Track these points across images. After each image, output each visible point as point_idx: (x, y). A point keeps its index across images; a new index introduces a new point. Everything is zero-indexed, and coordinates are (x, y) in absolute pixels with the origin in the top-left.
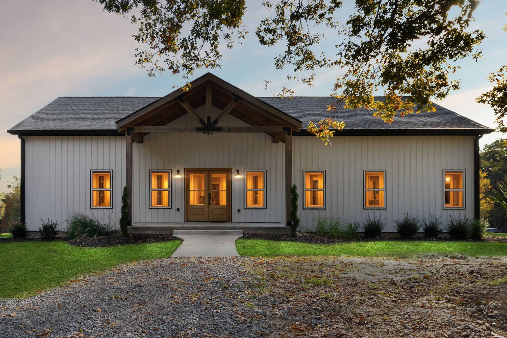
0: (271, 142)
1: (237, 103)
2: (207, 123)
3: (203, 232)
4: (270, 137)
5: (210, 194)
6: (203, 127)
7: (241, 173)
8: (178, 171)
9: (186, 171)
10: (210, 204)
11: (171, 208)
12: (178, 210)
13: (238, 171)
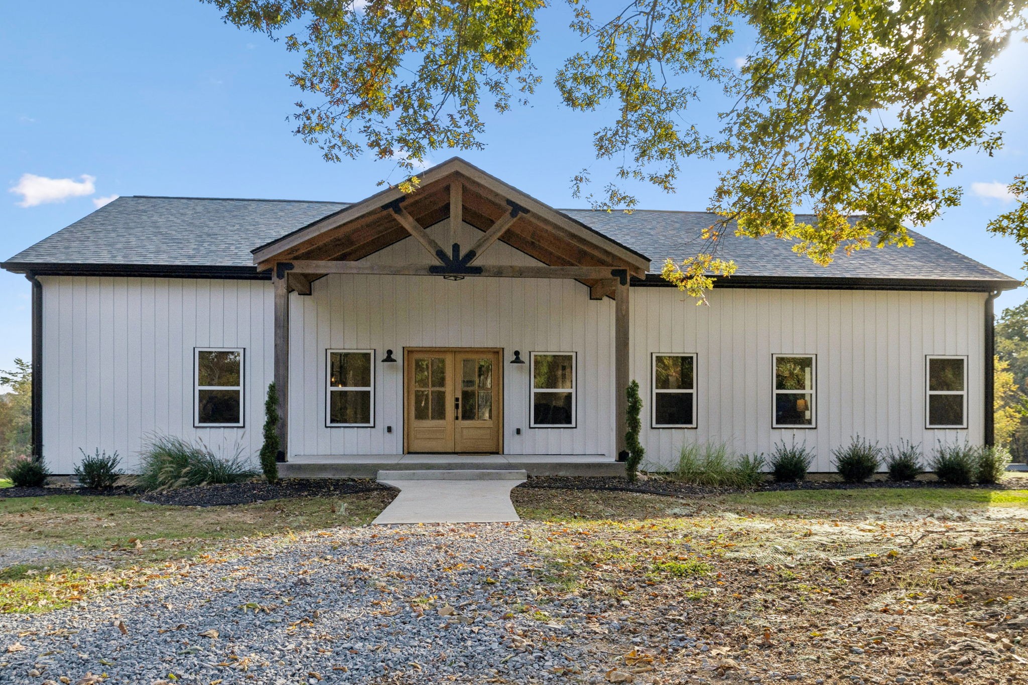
0: (587, 298)
1: (515, 219)
2: (451, 258)
4: (586, 289)
5: (457, 399)
6: (443, 264)
7: (524, 357)
8: (390, 352)
9: (406, 353)
10: (457, 418)
11: (374, 427)
12: (389, 429)
13: (517, 353)
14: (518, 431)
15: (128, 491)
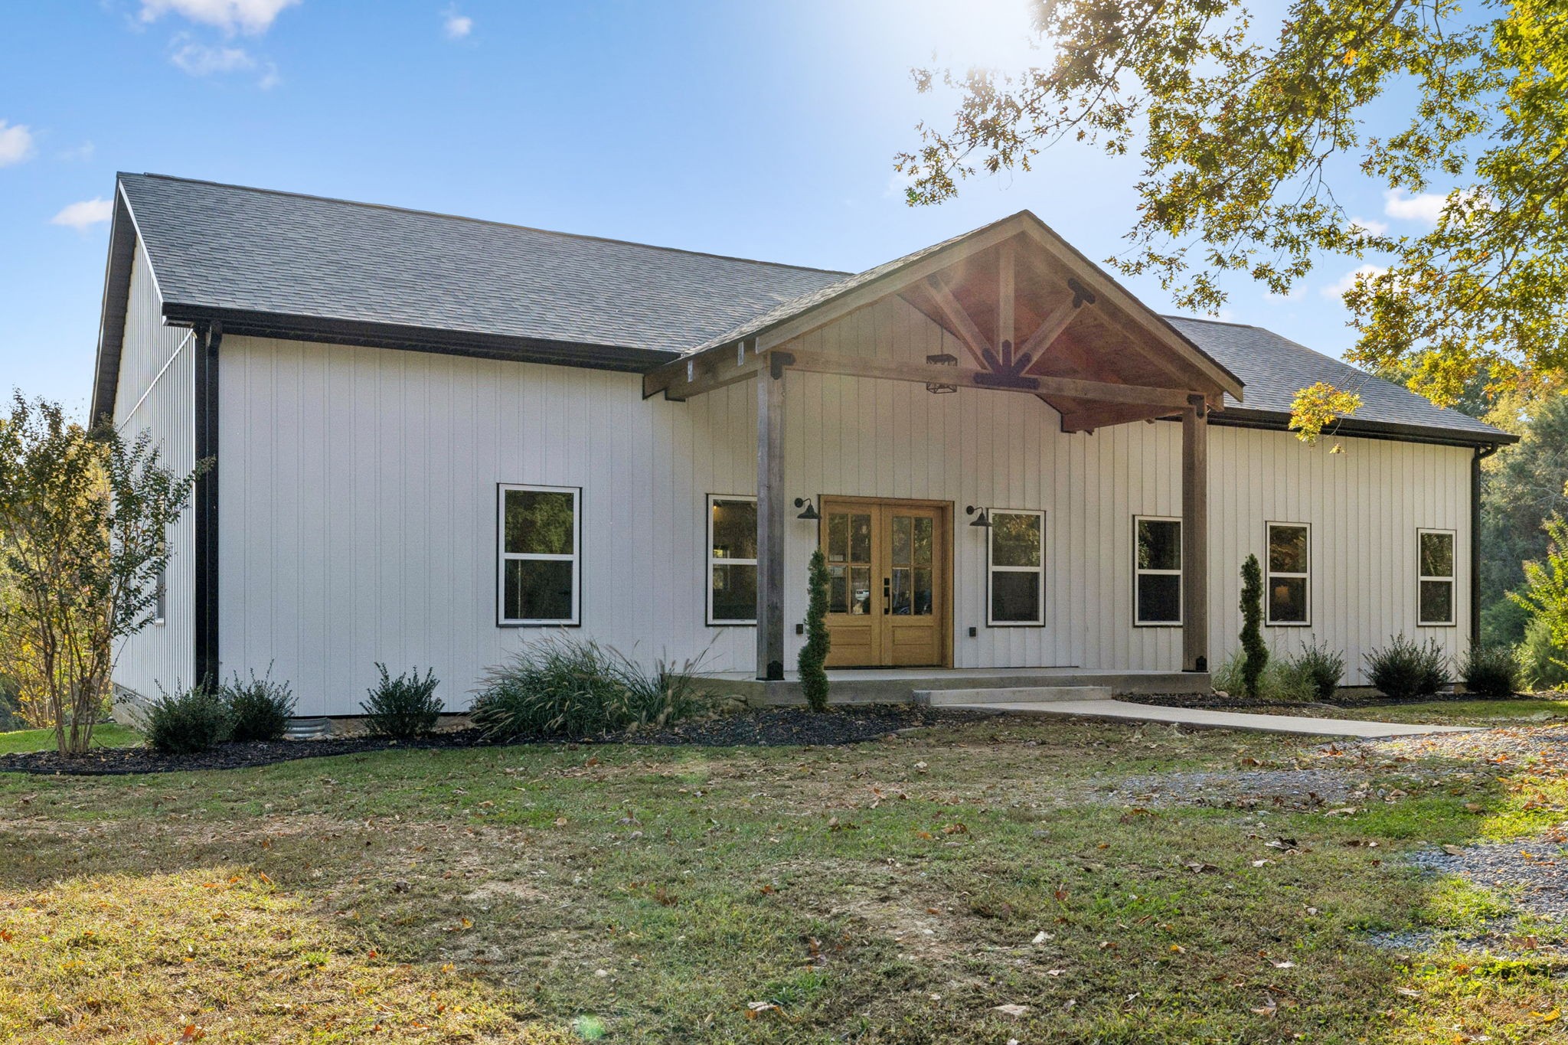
0: (1058, 427)
1: (1078, 310)
2: (1001, 361)
3: (1014, 693)
4: (1057, 415)
5: (887, 582)
6: (989, 370)
9: (822, 504)
10: (886, 611)
12: (799, 629)
13: (971, 510)
14: (973, 632)
15: (450, 741)
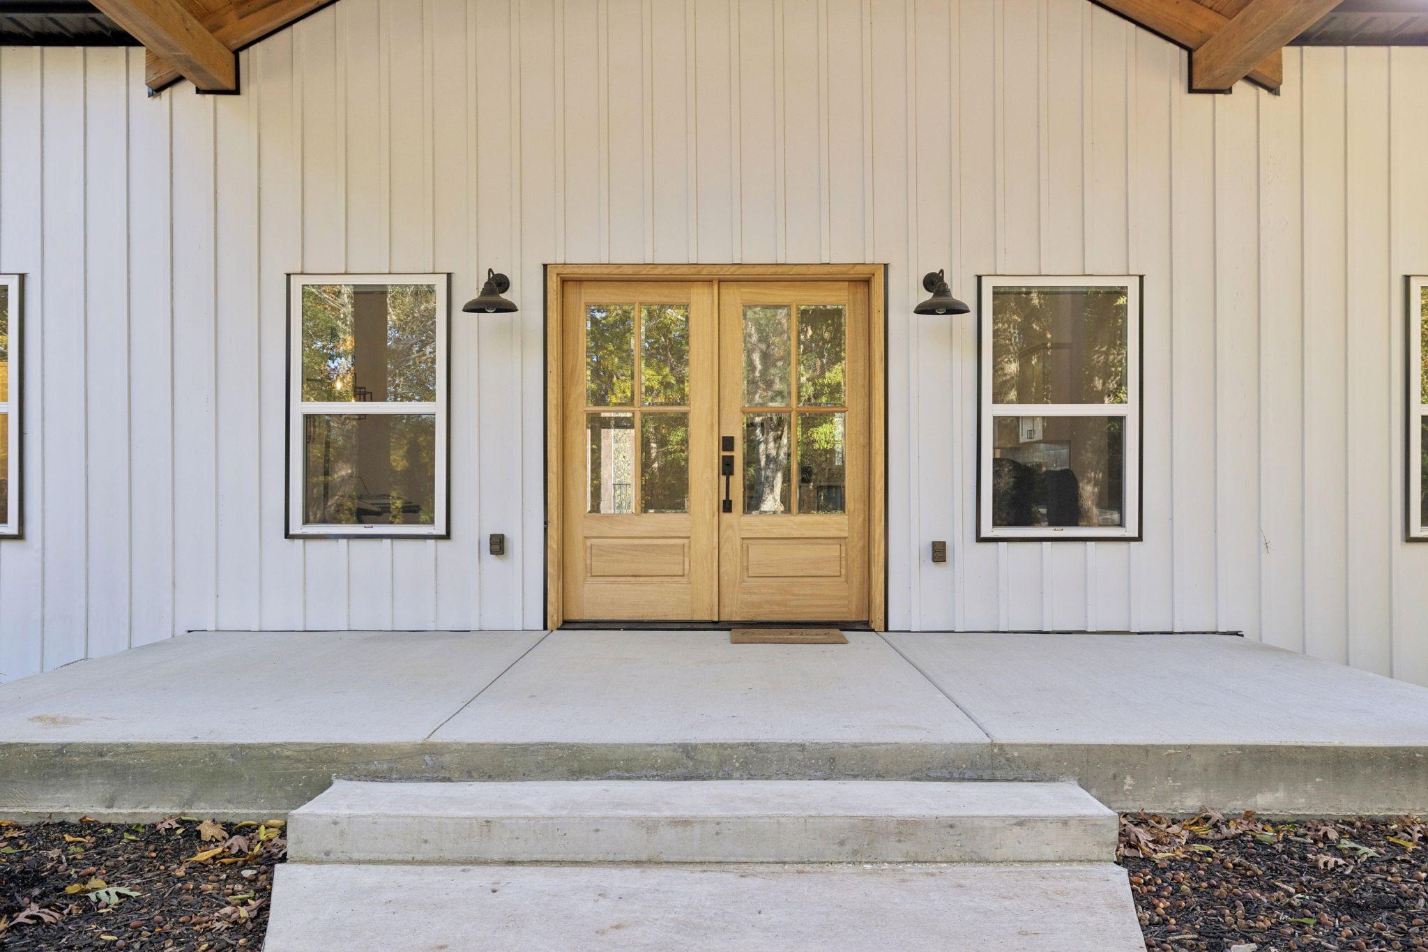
5: (728, 443)
7: (961, 291)
8: (499, 283)
9: (554, 283)
10: (727, 506)
11: (448, 536)
12: (498, 545)
13: (934, 282)
14: (939, 552)
